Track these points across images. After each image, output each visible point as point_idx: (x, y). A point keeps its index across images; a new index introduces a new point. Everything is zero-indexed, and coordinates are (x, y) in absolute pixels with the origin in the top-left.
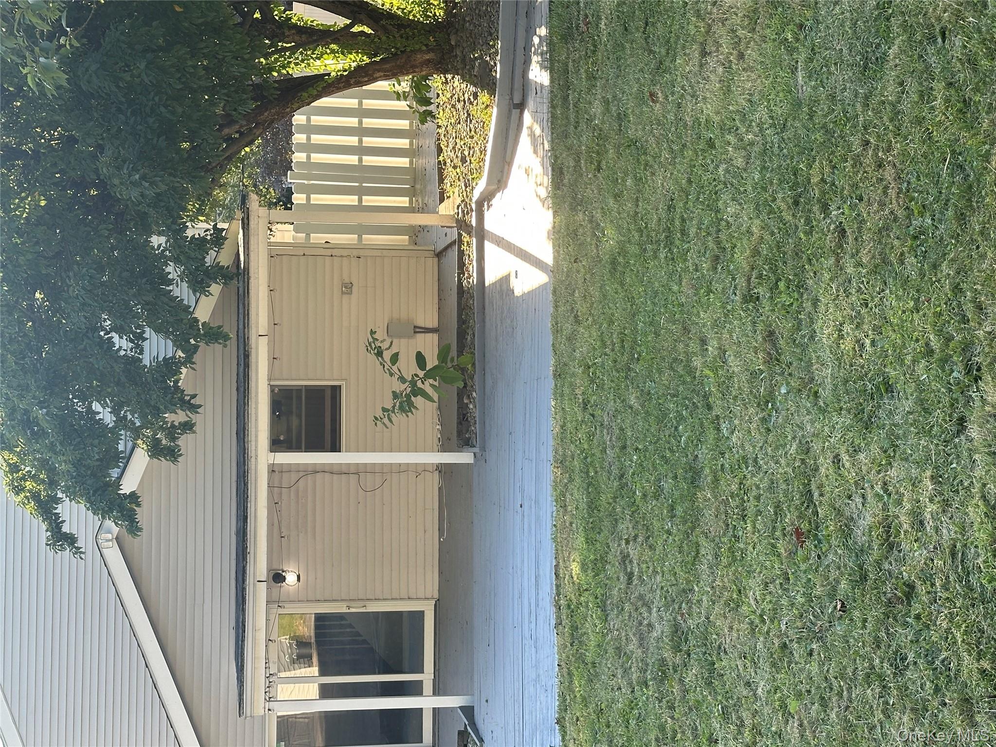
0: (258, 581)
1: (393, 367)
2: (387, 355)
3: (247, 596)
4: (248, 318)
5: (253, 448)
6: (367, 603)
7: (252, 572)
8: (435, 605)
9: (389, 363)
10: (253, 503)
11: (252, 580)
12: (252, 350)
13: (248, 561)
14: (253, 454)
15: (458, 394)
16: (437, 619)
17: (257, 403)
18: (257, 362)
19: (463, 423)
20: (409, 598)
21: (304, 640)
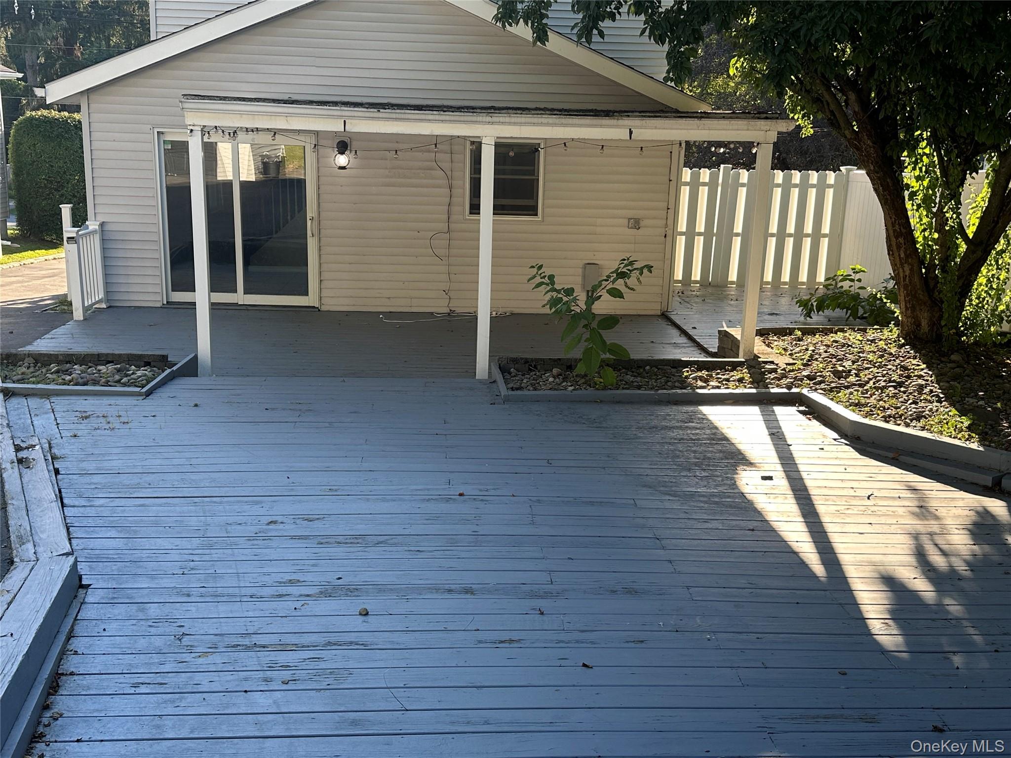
0: (345, 121)
1: (605, 291)
2: (620, 284)
3: (328, 107)
4: (652, 117)
5: (502, 119)
6: (316, 238)
7: (356, 114)
8: (314, 307)
9: (610, 286)
10: (437, 117)
11: (347, 114)
12: (616, 121)
13: (369, 110)
14: (495, 119)
15: (559, 359)
16: (300, 309)
17: (555, 125)
18: (601, 126)
19: (527, 365)
20: (321, 281)
21: (281, 168)
